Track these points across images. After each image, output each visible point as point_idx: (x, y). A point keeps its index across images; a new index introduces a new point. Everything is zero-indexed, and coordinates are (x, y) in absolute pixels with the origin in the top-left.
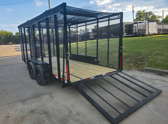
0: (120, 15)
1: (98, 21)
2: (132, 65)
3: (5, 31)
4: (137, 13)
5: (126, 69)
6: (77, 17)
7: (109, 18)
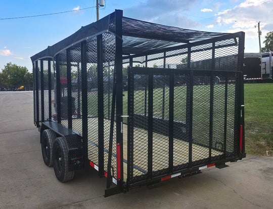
0: (237, 39)
1: (189, 49)
2: (263, 143)
3: (14, 65)
4: (266, 37)
5: (252, 151)
6: (145, 41)
7: (214, 45)
